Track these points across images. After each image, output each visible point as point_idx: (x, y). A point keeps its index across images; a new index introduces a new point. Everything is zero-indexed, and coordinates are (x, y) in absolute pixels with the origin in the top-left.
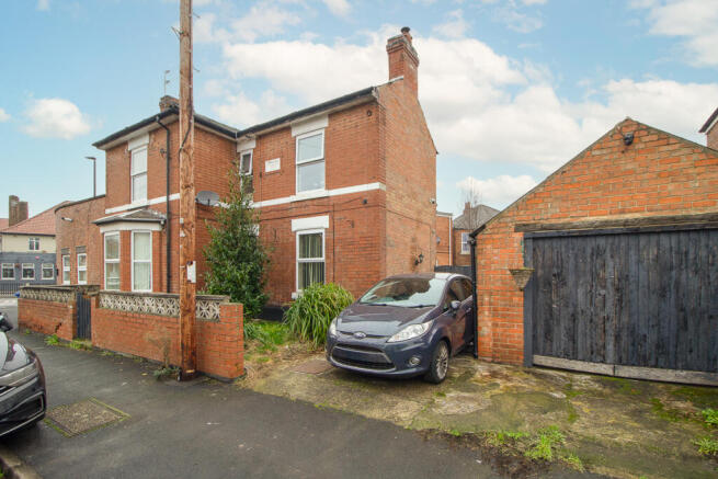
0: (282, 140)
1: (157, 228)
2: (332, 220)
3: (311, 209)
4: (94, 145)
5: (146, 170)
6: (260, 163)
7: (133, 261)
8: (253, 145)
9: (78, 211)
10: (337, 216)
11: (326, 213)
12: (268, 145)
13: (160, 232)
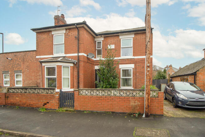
0: (115, 39)
1: (72, 65)
2: (135, 66)
3: (127, 62)
4: (31, 29)
5: (64, 43)
6: (105, 45)
7: (62, 77)
8: (103, 39)
9: (15, 56)
10: (137, 65)
11: (133, 63)
12: (109, 40)
13: (73, 66)
